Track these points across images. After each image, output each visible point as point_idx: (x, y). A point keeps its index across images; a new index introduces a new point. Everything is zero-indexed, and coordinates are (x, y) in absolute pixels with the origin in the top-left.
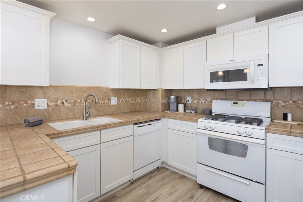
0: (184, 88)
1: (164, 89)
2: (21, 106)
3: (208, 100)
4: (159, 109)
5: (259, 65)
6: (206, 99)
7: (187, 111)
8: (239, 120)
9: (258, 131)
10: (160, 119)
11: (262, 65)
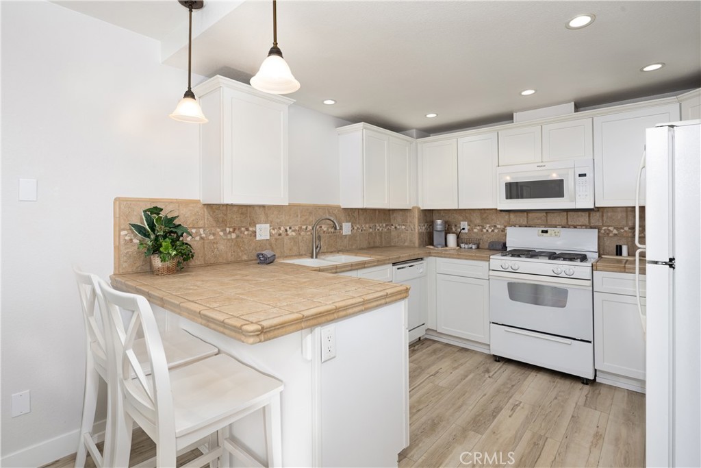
0: (460, 208)
1: (422, 208)
2: (242, 235)
3: (498, 226)
4: (414, 243)
5: (580, 175)
6: (495, 226)
7: (463, 245)
8: (553, 256)
9: (582, 269)
10: (422, 259)
11: (585, 175)
